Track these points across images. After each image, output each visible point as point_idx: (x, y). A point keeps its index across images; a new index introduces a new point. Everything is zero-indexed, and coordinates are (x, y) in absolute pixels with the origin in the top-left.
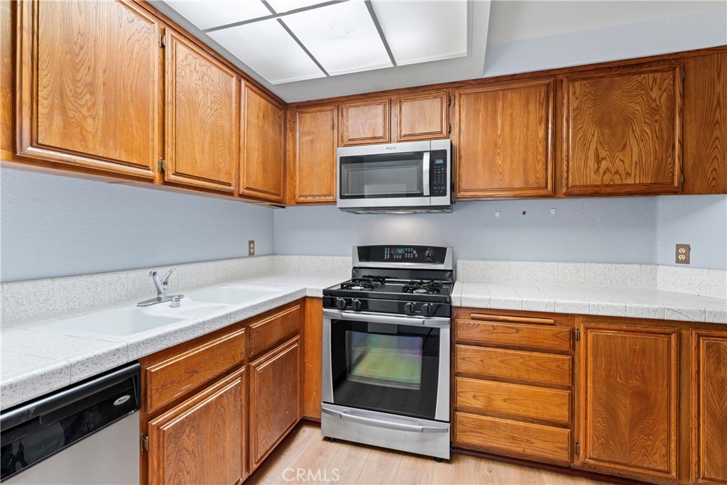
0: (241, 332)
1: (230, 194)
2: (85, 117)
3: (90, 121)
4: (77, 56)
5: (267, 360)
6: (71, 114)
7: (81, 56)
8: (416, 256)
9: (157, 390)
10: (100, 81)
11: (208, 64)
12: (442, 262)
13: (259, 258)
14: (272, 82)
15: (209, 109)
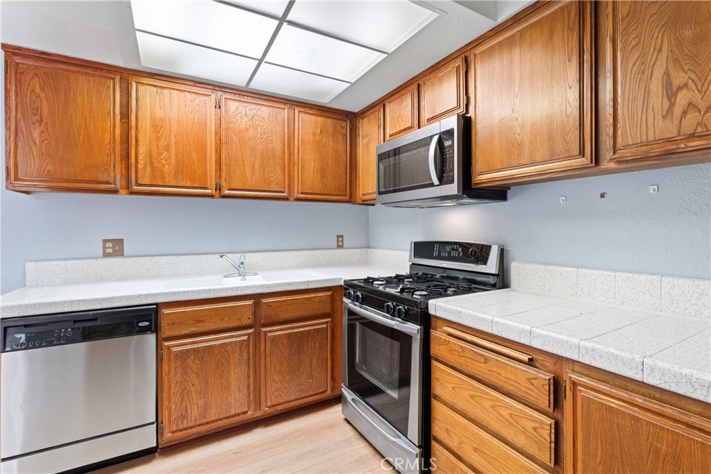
0: (250, 302)
1: (286, 199)
2: (164, 165)
3: (167, 167)
4: (159, 132)
5: (281, 330)
6: (155, 165)
7: (161, 132)
8: (461, 254)
9: (168, 325)
10: (173, 143)
11: (258, 107)
12: (485, 263)
13: (348, 250)
14: (325, 101)
15: (259, 139)
